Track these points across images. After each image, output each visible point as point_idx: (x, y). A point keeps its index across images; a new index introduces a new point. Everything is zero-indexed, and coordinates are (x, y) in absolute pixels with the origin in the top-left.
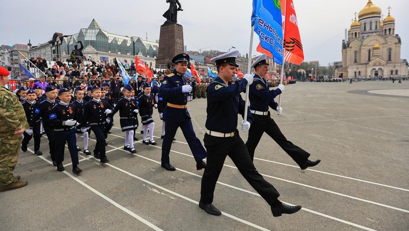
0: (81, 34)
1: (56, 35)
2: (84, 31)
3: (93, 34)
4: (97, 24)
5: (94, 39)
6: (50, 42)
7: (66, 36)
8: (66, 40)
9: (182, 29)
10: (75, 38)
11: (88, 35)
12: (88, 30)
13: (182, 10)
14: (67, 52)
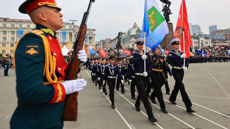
0: (129, 32)
1: (119, 33)
2: (130, 30)
3: (135, 31)
4: (137, 25)
5: (135, 34)
6: (117, 37)
7: (123, 34)
8: (123, 36)
9: (172, 25)
10: (127, 34)
11: (132, 32)
12: (132, 29)
13: (172, 14)
14: (123, 42)
